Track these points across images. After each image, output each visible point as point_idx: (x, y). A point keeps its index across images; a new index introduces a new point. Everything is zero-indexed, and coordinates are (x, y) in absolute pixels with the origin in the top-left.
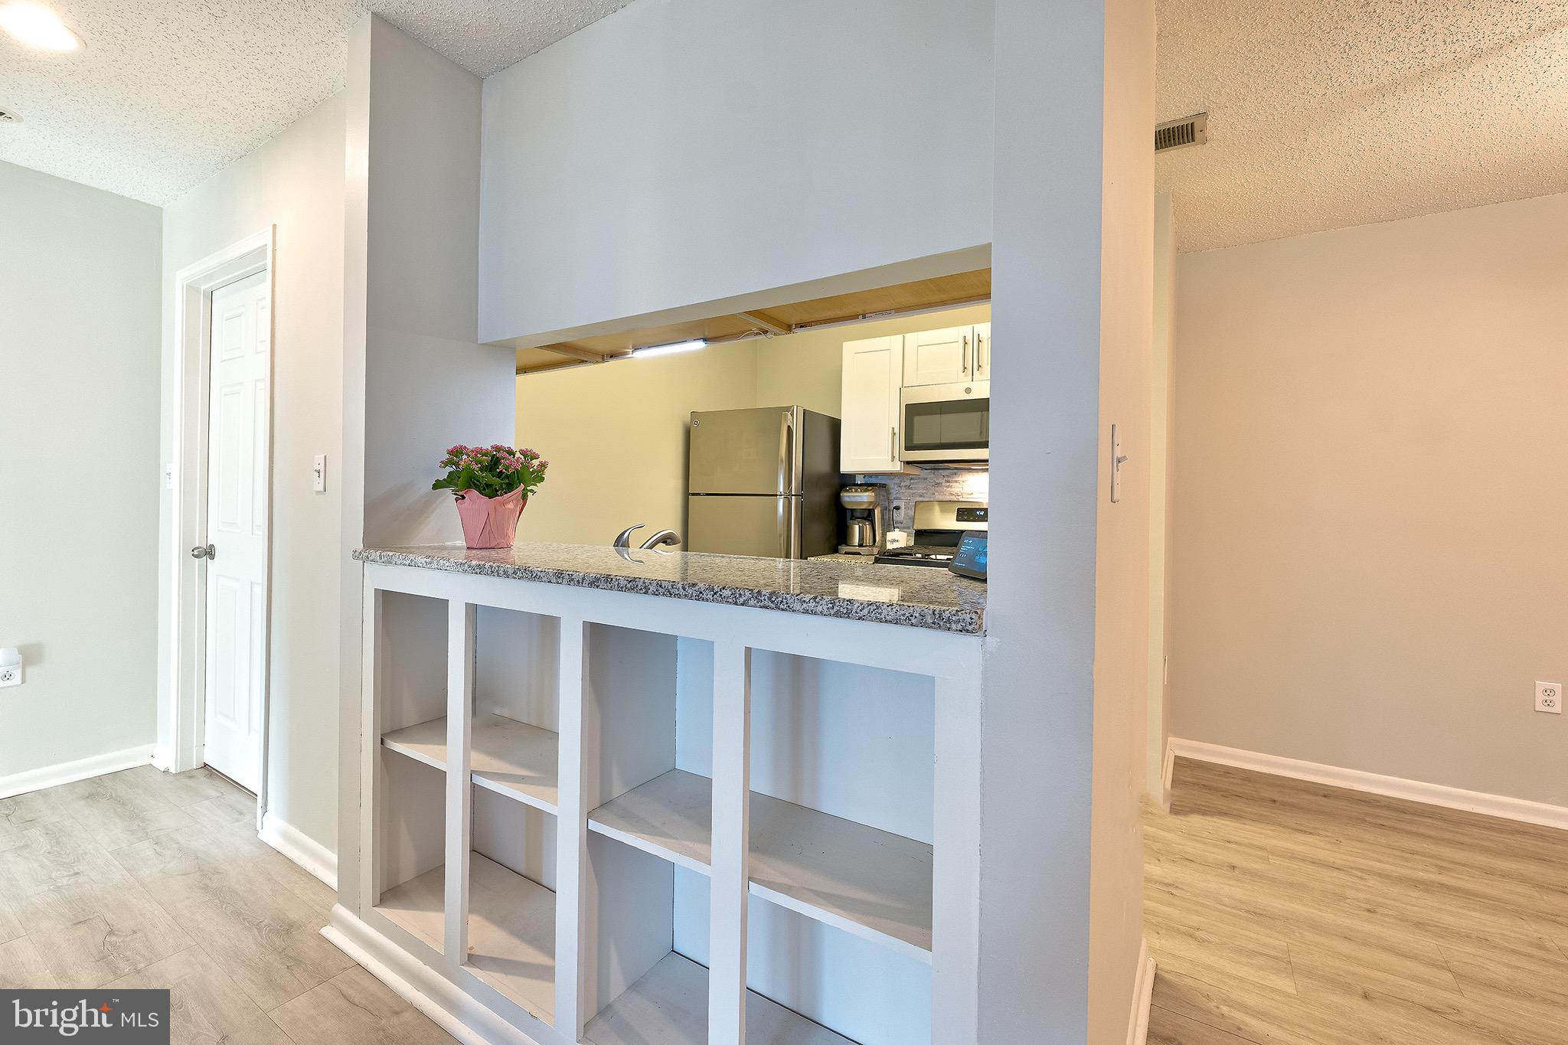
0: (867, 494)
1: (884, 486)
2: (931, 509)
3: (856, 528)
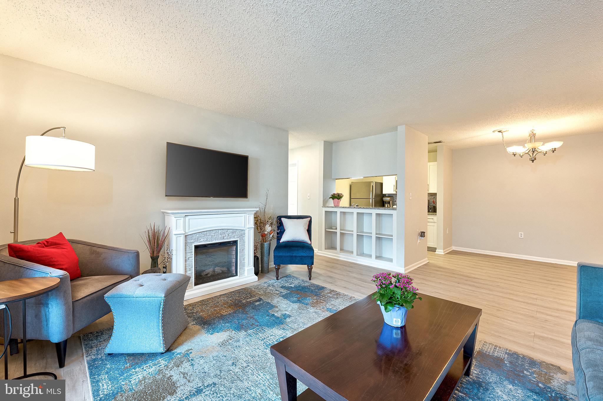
0: (388, 198)
3: (386, 205)
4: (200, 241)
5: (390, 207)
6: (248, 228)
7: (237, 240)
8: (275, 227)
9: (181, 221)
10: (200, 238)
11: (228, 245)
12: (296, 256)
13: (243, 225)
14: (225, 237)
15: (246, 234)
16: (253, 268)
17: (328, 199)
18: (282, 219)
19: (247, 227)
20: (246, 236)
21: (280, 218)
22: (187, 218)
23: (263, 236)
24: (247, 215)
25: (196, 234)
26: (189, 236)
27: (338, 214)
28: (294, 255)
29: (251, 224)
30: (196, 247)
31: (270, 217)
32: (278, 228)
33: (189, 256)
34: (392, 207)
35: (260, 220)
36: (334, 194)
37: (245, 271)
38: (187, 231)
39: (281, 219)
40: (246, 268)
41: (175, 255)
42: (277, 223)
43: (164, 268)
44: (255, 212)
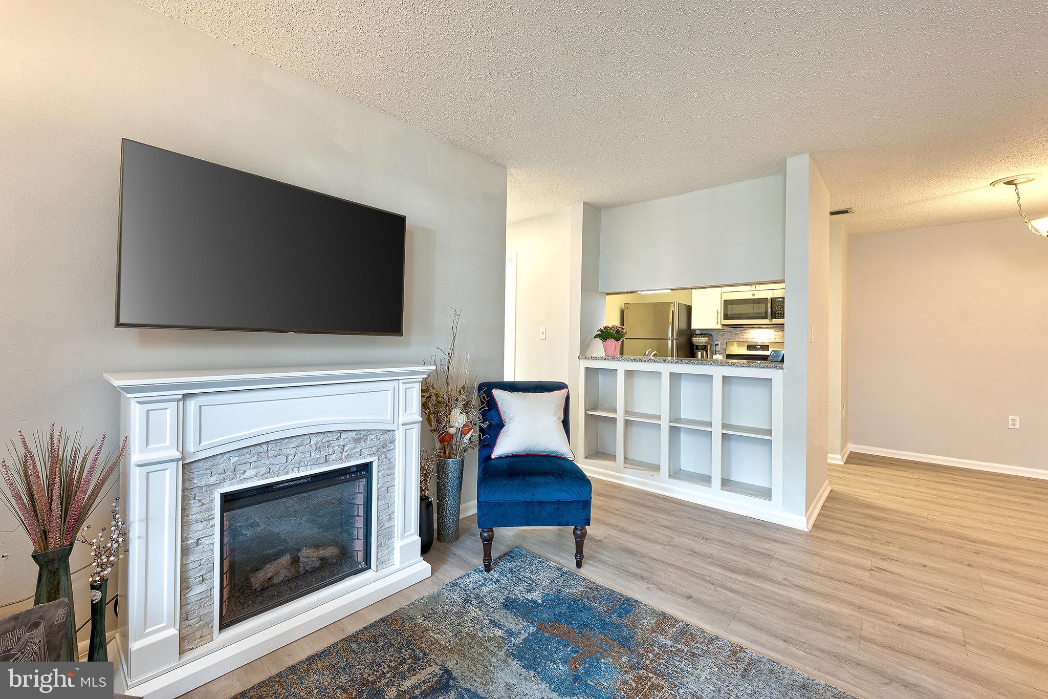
0: (705, 338)
1: (710, 335)
2: (733, 345)
3: (700, 353)
4: (243, 477)
5: (707, 358)
6: (403, 425)
7: (371, 463)
8: (475, 415)
9: (170, 412)
10: (243, 468)
11: (342, 478)
12: (541, 503)
13: (389, 417)
14: (334, 456)
15: (397, 442)
16: (416, 540)
17: (591, 339)
18: (496, 393)
19: (400, 423)
20: (397, 448)
21: (486, 389)
22: (192, 404)
23: (445, 439)
24: (401, 385)
25: (228, 455)
26: (200, 464)
27: (621, 377)
28: (535, 499)
29: (414, 412)
30: (229, 500)
31: (463, 388)
32: (484, 415)
33: (197, 535)
34: (712, 357)
35: (437, 395)
36: (606, 328)
37: (395, 551)
38: (191, 447)
39: (491, 393)
40: (398, 543)
41: (139, 537)
42: (482, 403)
43: (93, 587)
44: (426, 376)
